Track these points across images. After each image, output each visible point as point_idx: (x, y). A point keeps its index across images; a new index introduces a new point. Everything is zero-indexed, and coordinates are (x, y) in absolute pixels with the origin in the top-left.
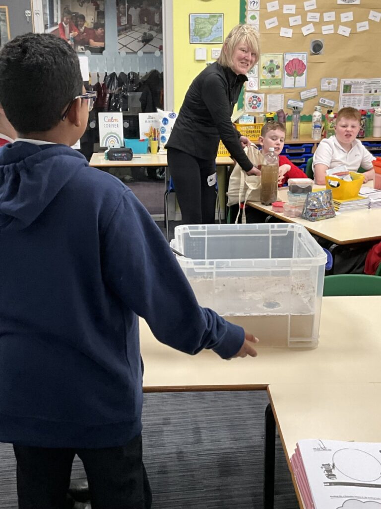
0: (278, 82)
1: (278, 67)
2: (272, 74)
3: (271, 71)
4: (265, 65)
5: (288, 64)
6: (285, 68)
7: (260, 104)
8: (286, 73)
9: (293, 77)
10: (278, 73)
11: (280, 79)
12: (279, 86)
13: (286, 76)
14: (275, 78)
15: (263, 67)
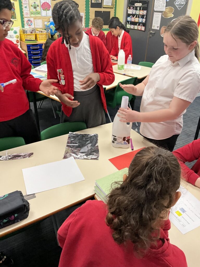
0: (39, 13)
1: (38, 6)
2: (36, 9)
3: (35, 8)
4: (32, 5)
5: (42, 4)
6: (42, 7)
7: (32, 24)
8: (42, 9)
9: (45, 11)
10: (39, 9)
11: (40, 12)
12: (40, 15)
13: (42, 10)
14: (37, 11)
15: (31, 6)
